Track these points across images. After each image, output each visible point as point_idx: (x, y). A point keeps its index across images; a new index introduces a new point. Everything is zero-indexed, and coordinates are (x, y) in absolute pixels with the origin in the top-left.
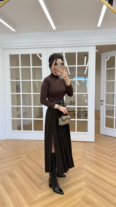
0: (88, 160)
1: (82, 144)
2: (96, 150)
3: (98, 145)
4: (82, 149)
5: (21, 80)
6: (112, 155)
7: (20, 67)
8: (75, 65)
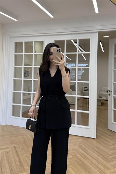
0: (77, 162)
1: (81, 139)
2: (94, 149)
3: (99, 142)
4: (78, 146)
5: (23, 66)
6: (110, 159)
7: (23, 53)
8: (76, 52)
